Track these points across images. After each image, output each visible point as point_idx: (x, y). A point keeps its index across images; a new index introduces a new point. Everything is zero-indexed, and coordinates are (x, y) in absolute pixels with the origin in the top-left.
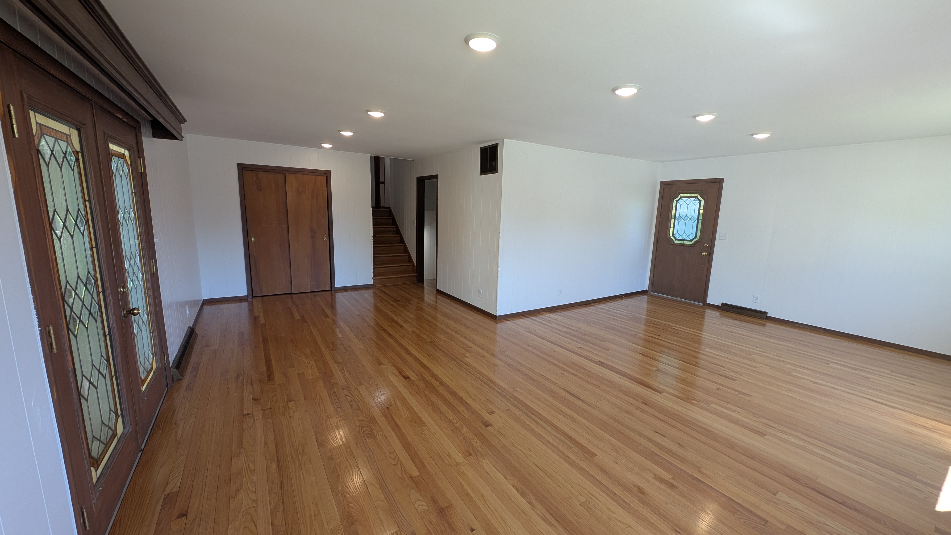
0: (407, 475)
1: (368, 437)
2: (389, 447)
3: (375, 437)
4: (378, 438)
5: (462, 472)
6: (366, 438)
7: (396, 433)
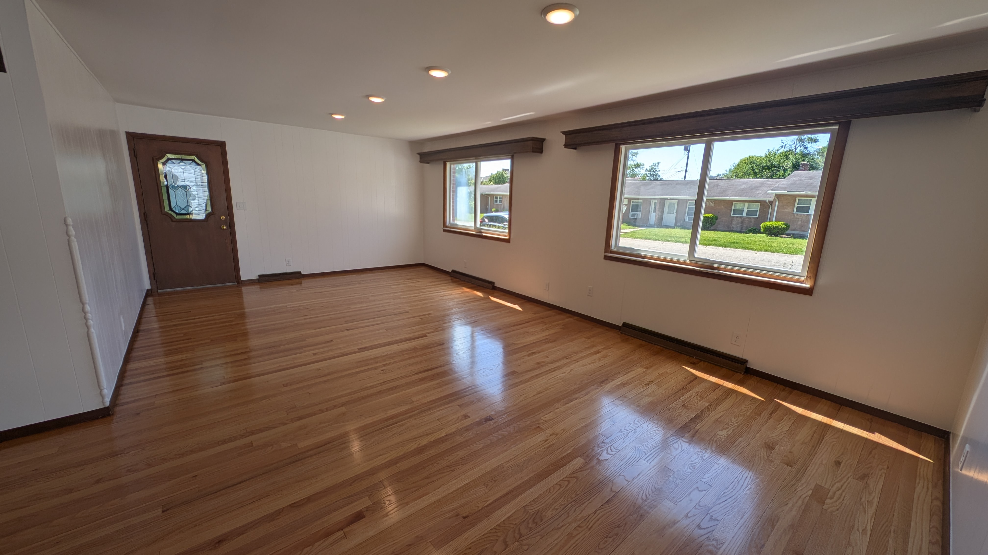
0: (585, 466)
1: (542, 520)
2: (551, 491)
3: (539, 511)
4: (539, 508)
5: (563, 431)
6: (543, 521)
7: (525, 491)
